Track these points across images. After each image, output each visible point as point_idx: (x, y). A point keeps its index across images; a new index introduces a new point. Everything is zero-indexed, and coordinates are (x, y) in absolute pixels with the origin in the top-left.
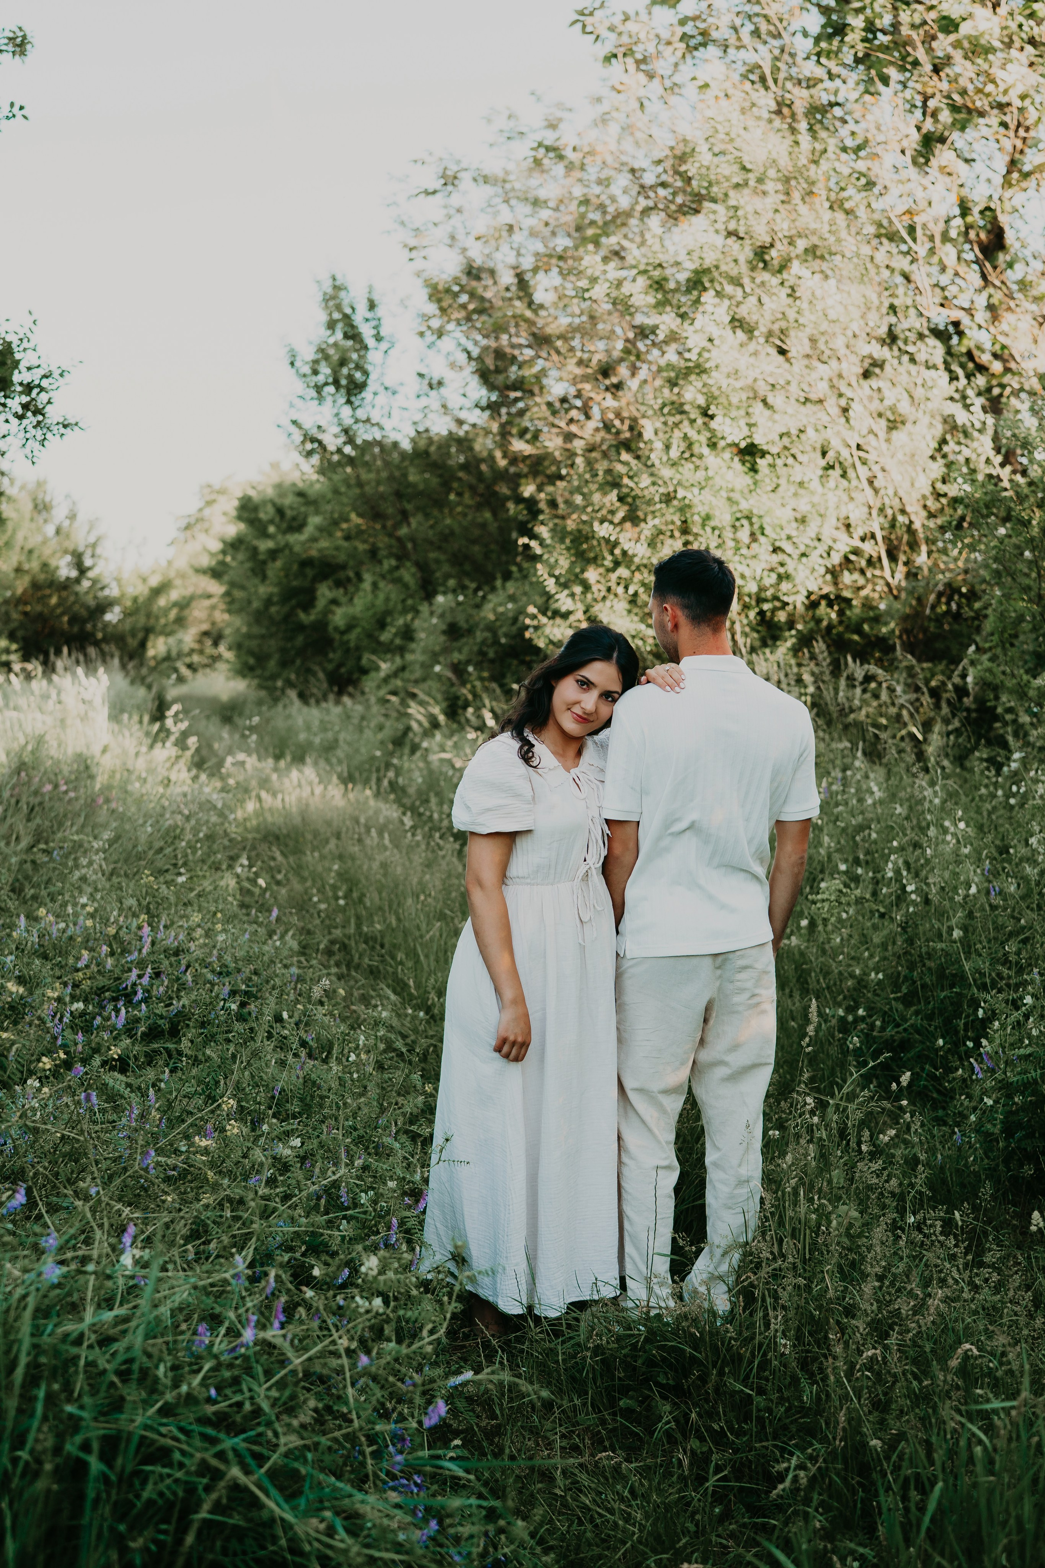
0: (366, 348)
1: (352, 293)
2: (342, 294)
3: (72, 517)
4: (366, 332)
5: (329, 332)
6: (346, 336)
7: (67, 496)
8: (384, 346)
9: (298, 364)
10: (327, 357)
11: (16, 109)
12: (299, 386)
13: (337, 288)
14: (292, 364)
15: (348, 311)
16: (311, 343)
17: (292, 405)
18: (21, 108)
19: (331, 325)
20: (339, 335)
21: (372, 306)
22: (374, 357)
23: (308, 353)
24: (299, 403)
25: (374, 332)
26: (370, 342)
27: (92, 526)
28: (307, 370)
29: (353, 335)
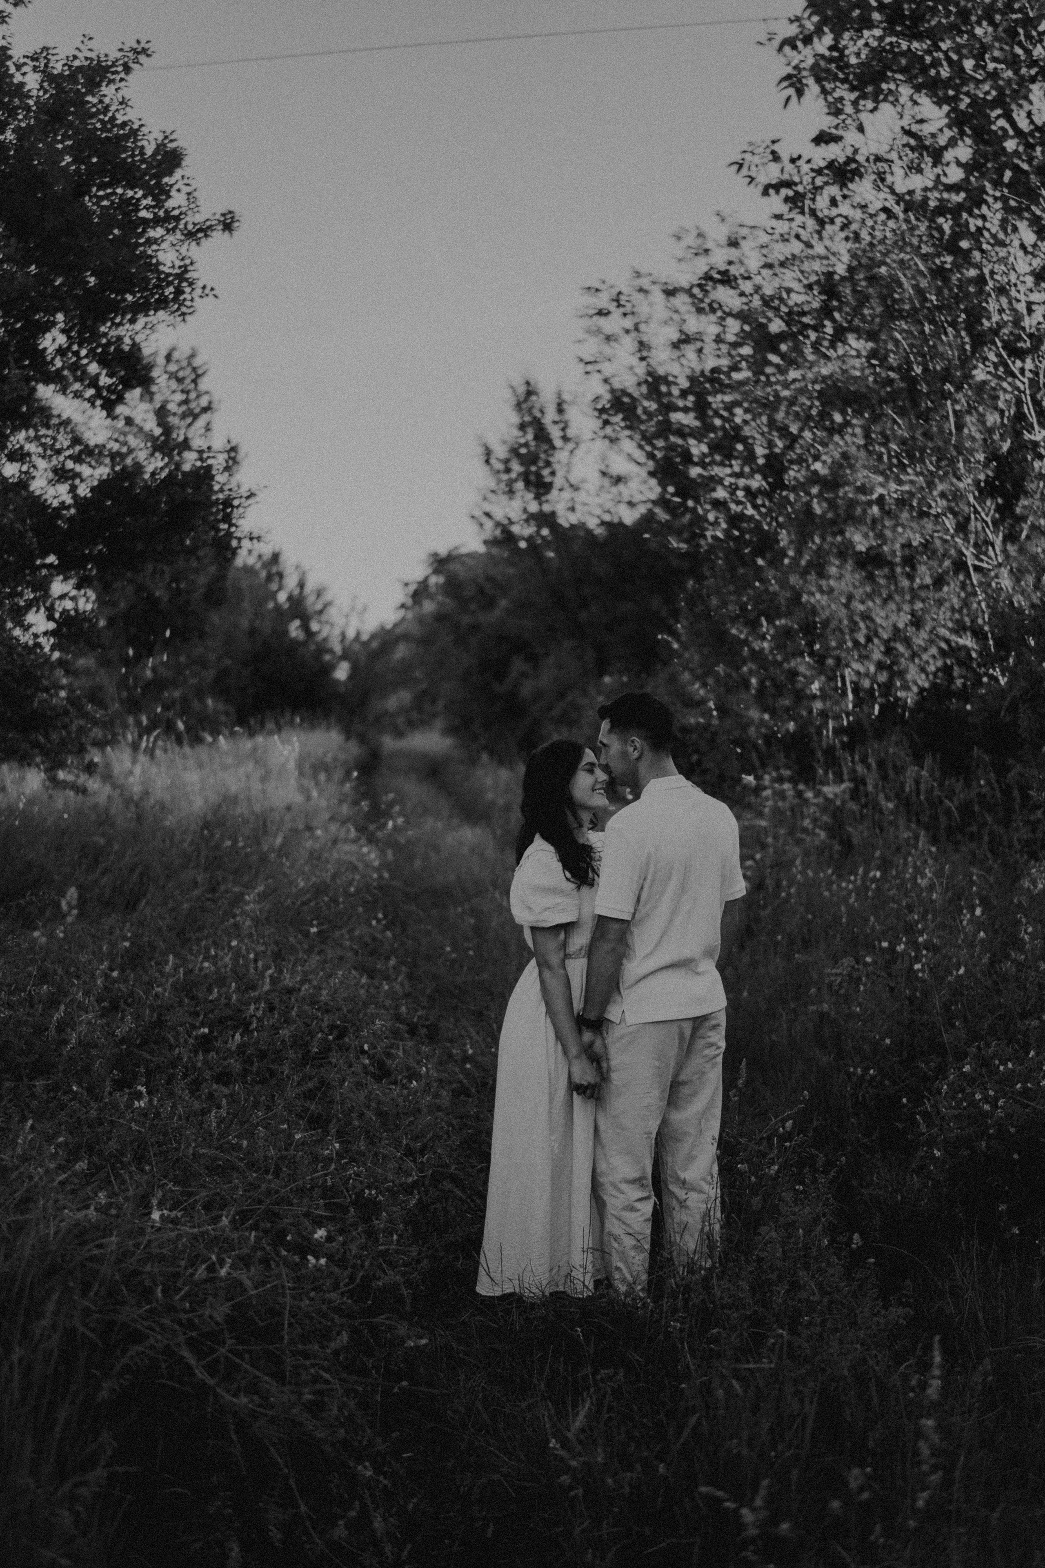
0: (554, 448)
1: (542, 400)
2: (534, 398)
3: (301, 585)
4: (555, 433)
5: (521, 433)
6: (536, 438)
7: (297, 567)
8: (570, 446)
9: (493, 461)
10: (519, 456)
11: (207, 291)
12: (491, 483)
13: (530, 393)
14: (487, 462)
15: (538, 415)
16: (504, 442)
17: (485, 499)
18: (212, 289)
19: (522, 427)
20: (530, 436)
21: (560, 410)
22: (561, 456)
23: (500, 452)
24: (490, 496)
25: (561, 434)
26: (558, 443)
27: (319, 594)
28: (500, 466)
29: (542, 435)
